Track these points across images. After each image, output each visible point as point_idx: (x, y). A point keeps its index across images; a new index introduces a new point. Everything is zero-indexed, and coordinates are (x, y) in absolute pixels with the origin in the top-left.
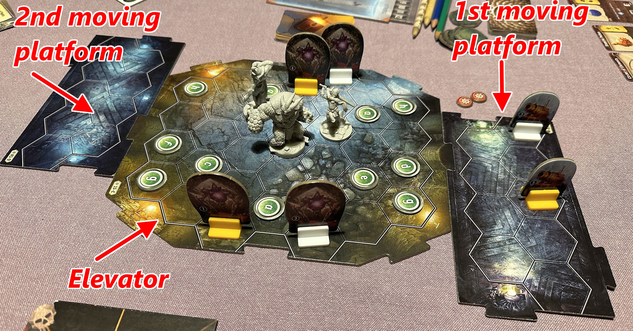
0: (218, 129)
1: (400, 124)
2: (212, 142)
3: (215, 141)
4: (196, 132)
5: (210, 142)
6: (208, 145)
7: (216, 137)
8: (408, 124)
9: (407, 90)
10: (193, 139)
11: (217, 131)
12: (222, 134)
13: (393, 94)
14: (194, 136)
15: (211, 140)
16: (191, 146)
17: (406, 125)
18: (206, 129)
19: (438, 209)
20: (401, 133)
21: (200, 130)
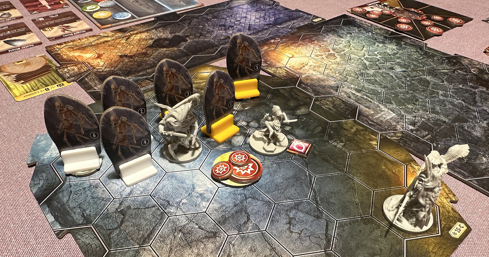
0: (292, 232)
2: (311, 218)
3: (307, 217)
4: (323, 246)
5: (315, 220)
6: (320, 218)
7: (303, 221)
10: (334, 237)
11: (296, 230)
12: (293, 222)
14: (329, 241)
15: (312, 222)
16: (342, 229)
18: (307, 243)
21: (316, 246)
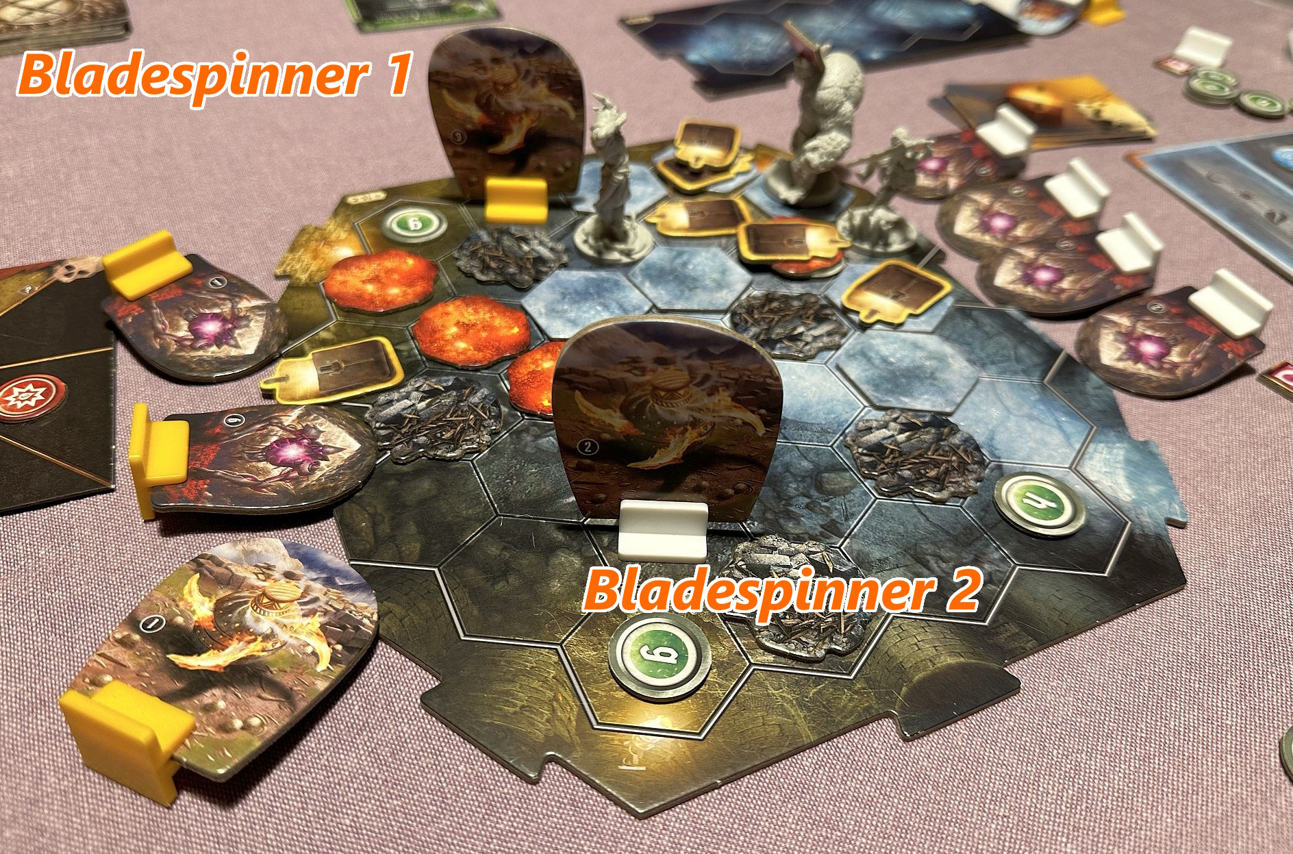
1: (969, 528)
8: (988, 545)
9: (1128, 491)
13: (1074, 467)
17: (979, 544)
19: (704, 746)
20: (934, 543)
